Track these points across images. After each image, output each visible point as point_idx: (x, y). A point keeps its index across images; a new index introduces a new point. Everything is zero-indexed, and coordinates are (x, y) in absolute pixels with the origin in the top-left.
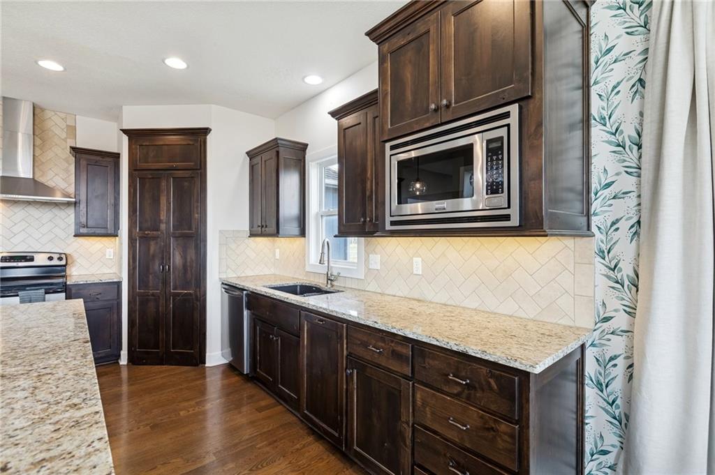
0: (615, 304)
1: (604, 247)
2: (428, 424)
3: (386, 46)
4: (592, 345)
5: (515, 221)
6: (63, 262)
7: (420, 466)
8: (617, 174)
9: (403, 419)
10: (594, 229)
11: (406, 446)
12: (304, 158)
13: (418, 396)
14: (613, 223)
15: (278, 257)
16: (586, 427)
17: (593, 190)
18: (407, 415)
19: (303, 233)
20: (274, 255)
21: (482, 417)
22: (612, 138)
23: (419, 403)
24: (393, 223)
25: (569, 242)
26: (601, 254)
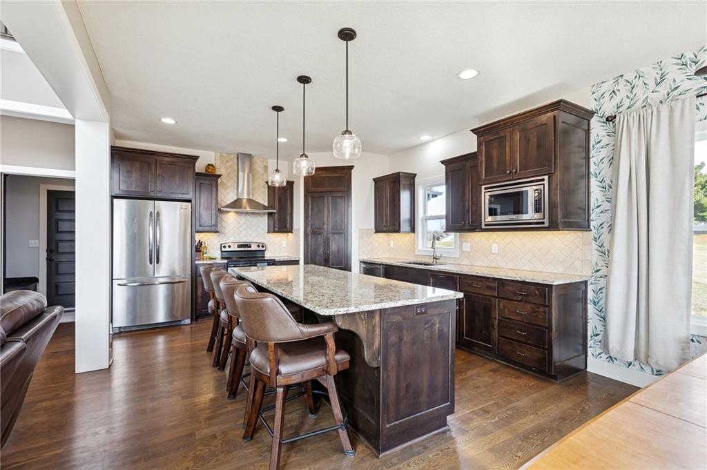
0: (601, 263)
1: (596, 236)
2: (507, 316)
3: (482, 138)
4: (591, 284)
5: (546, 225)
6: (264, 249)
7: (503, 337)
8: (603, 201)
9: (493, 317)
10: (592, 228)
11: (494, 329)
12: (414, 182)
13: (501, 305)
14: (601, 225)
15: (392, 246)
16: (589, 324)
17: (591, 209)
18: (496, 314)
19: (413, 230)
20: (389, 245)
21: (532, 307)
22: (600, 184)
23: (502, 308)
24: (486, 225)
25: (579, 234)
26: (595, 239)
